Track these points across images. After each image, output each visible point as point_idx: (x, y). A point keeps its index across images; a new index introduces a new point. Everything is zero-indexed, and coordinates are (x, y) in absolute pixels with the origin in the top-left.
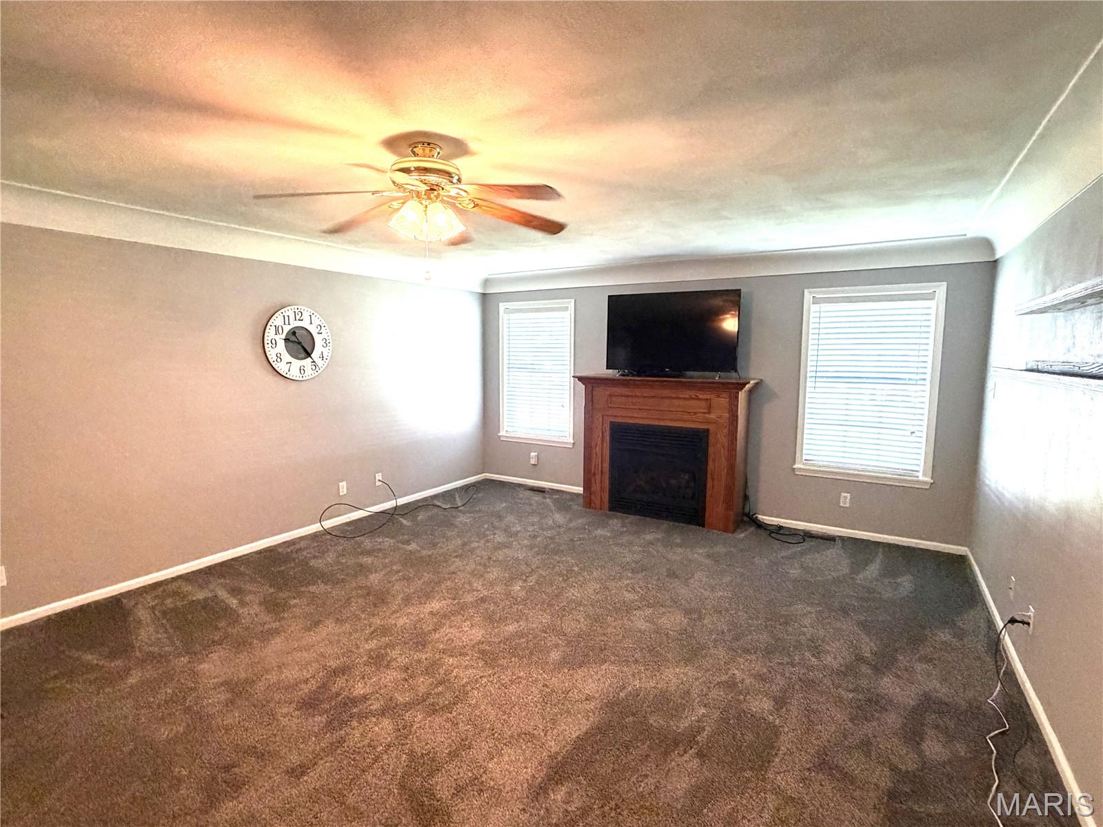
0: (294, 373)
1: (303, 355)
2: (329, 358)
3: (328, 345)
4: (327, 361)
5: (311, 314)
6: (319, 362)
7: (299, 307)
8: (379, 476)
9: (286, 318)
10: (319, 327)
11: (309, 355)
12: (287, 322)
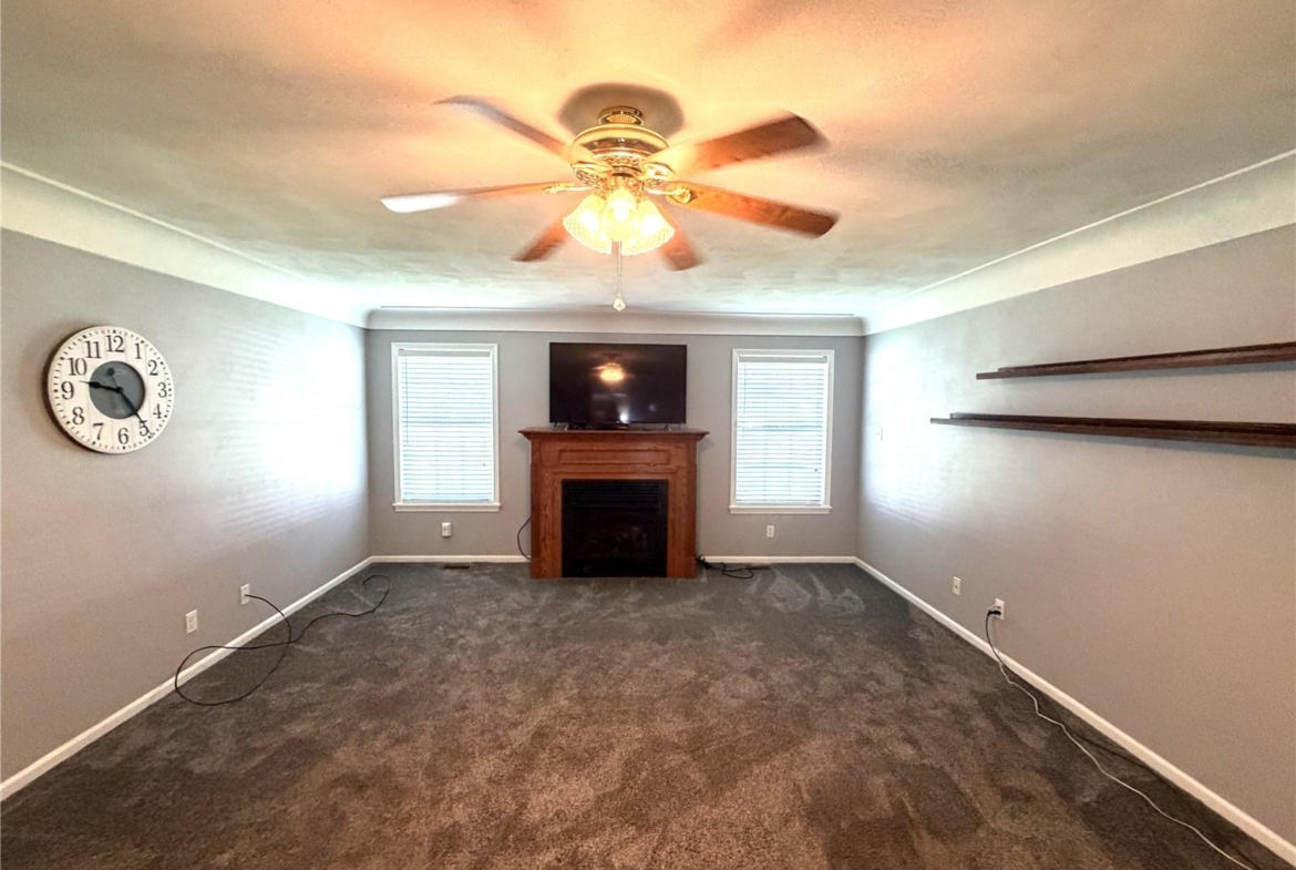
0: (108, 442)
1: (122, 410)
2: (169, 415)
3: (169, 393)
4: (167, 420)
5: (139, 342)
6: (153, 423)
7: (118, 329)
8: (245, 589)
9: (93, 346)
10: (152, 364)
11: (133, 410)
12: (94, 354)
